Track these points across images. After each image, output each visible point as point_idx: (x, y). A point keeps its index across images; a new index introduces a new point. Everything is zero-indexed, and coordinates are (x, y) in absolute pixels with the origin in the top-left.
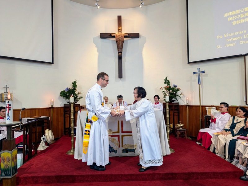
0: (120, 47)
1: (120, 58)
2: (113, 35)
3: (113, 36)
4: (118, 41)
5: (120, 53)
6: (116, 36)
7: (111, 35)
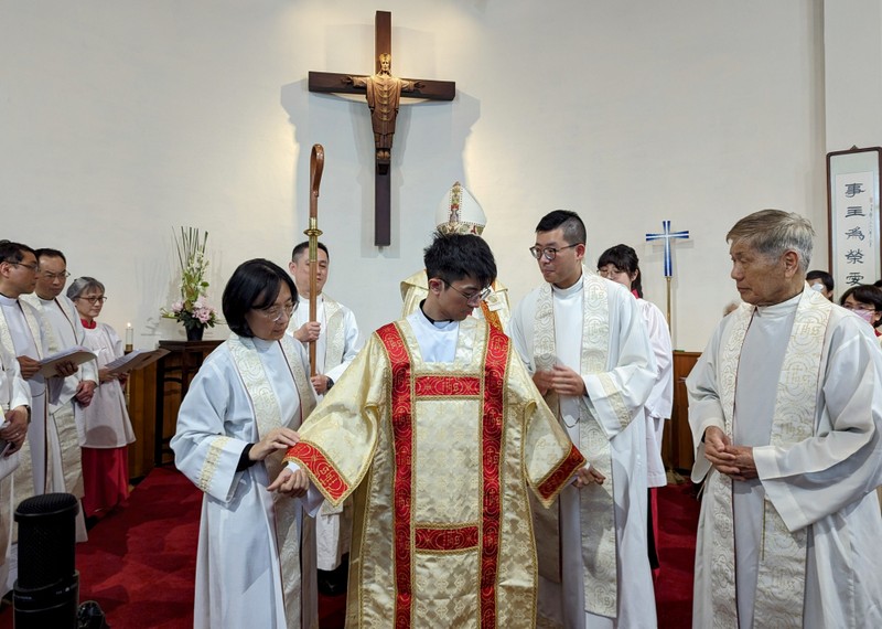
0: (384, 129)
1: (383, 169)
2: (357, 81)
3: (358, 87)
4: (377, 107)
5: (384, 150)
6: (369, 87)
7: (352, 82)
